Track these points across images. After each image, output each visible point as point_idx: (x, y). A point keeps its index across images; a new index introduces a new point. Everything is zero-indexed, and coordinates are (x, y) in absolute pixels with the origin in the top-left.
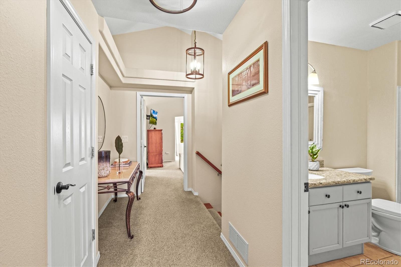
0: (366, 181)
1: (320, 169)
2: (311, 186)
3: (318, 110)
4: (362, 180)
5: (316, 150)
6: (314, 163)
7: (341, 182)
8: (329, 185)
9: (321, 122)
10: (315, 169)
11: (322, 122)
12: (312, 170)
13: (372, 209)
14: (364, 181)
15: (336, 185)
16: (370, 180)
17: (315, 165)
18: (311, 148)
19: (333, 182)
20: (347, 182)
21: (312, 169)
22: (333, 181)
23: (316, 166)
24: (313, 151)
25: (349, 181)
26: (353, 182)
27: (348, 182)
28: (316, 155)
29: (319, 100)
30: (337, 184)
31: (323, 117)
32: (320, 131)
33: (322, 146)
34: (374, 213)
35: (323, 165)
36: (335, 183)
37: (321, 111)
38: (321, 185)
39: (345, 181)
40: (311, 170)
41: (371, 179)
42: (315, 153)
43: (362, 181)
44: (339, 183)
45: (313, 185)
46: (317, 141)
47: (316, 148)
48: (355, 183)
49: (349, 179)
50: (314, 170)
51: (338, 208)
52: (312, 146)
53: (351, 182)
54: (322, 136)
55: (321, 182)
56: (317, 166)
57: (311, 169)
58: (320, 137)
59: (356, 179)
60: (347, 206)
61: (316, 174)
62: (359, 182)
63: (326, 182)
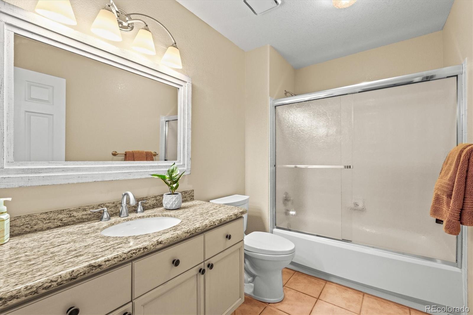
0: (237, 217)
1: (183, 205)
2: (134, 255)
3: (184, 110)
4: (232, 217)
5: (177, 174)
6: (172, 197)
7: (200, 228)
8: (177, 240)
9: (188, 131)
10: (174, 207)
11: (190, 132)
12: (170, 209)
13: (245, 249)
14: (234, 217)
15: (191, 236)
16: (241, 215)
17: (174, 199)
18: (170, 171)
19: (185, 233)
20: (210, 226)
21: (170, 207)
22: (186, 230)
23: (175, 201)
24: (173, 176)
25: (214, 222)
26: (220, 223)
27: (212, 225)
28: (176, 182)
29: (184, 96)
30: (193, 234)
31: (191, 124)
32: (187, 145)
33: (190, 167)
34: (247, 254)
35: (193, 196)
36: (189, 234)
37: (188, 114)
38: (160, 246)
39: (206, 225)
40: (168, 209)
41: (243, 212)
42: (174, 180)
43: (232, 219)
44: (197, 231)
45: (139, 251)
46: (182, 160)
47: (177, 172)
48: (222, 223)
49: (214, 220)
50: (172, 209)
51: (197, 275)
52: (172, 168)
53: (217, 224)
54: (190, 152)
55: (160, 240)
56: (177, 202)
57: (168, 207)
58: (188, 154)
59: (224, 217)
60: (210, 266)
61: (172, 217)
62: (228, 220)
63: (171, 236)
